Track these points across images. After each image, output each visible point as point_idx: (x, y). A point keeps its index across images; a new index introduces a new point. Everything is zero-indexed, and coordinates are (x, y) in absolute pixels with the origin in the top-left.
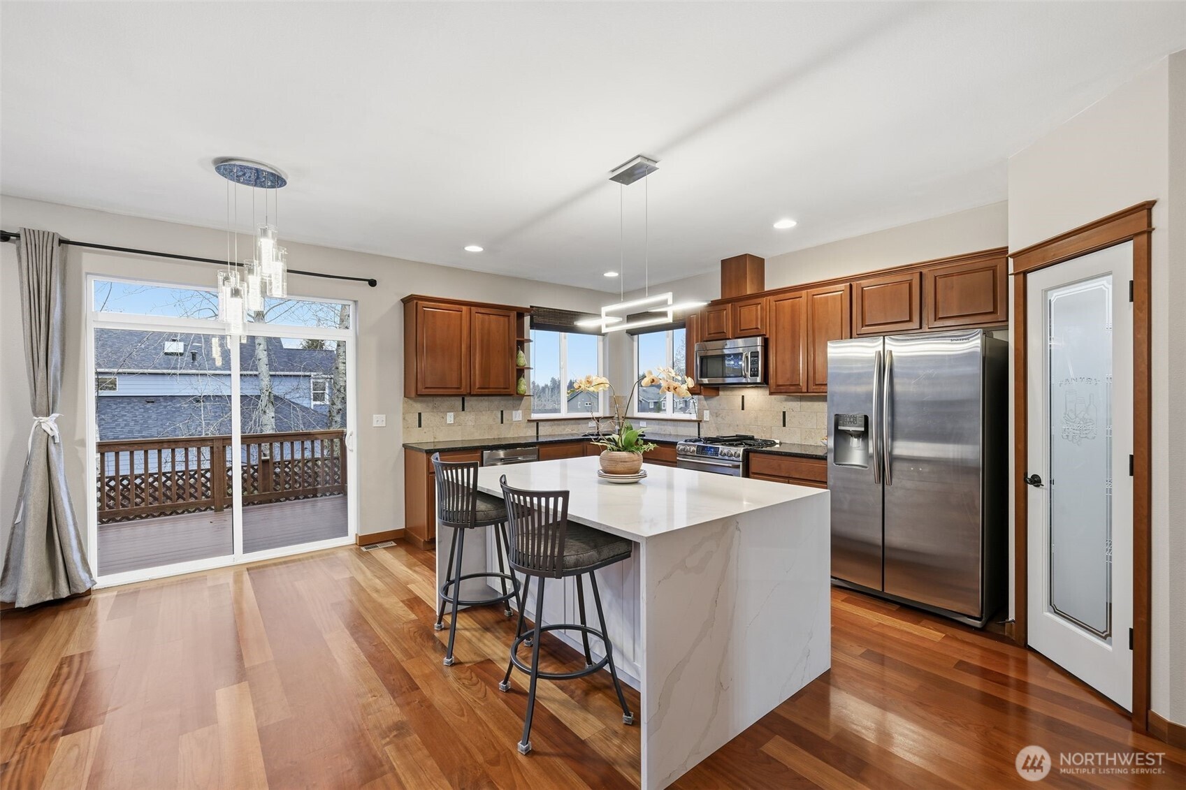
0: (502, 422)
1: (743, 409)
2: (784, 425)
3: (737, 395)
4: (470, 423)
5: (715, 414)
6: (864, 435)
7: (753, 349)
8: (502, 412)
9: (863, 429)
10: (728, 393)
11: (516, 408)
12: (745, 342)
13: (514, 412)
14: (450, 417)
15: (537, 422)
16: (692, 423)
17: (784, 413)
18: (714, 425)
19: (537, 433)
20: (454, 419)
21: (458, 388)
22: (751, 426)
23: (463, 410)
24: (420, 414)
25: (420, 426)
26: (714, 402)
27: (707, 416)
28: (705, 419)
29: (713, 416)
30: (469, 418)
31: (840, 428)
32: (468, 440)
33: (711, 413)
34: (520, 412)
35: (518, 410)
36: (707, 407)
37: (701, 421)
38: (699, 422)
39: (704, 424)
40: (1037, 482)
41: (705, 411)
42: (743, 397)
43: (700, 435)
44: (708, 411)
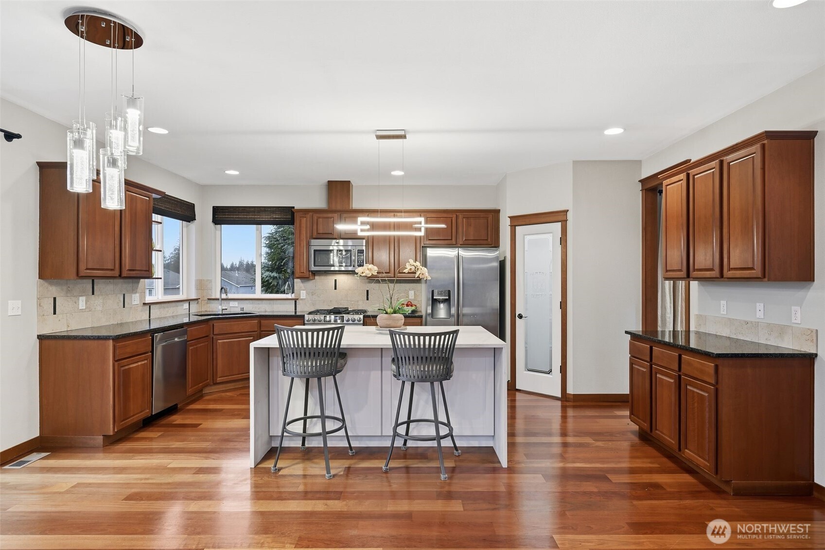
0: (124, 307)
1: (335, 289)
2: (368, 299)
3: (331, 279)
4: (99, 308)
5: (312, 293)
6: (447, 301)
7: (360, 248)
8: (124, 295)
9: (447, 298)
10: (323, 277)
11: (134, 291)
12: (353, 242)
13: (133, 295)
14: (82, 302)
15: (150, 305)
16: (291, 301)
17: (368, 291)
18: (310, 302)
19: (150, 317)
20: (86, 303)
21: (112, 270)
22: (342, 301)
23: (93, 294)
24: (55, 299)
25: (55, 313)
26: (310, 284)
27: (303, 295)
28: (301, 297)
29: (309, 295)
30: (97, 302)
31: (434, 298)
32: (97, 327)
33: (307, 293)
34: (138, 295)
35: (136, 293)
36: (303, 288)
37: (297, 299)
38: (296, 300)
39: (301, 301)
40: (520, 317)
41: (302, 291)
42: (336, 280)
43: (297, 310)
44: (305, 291)
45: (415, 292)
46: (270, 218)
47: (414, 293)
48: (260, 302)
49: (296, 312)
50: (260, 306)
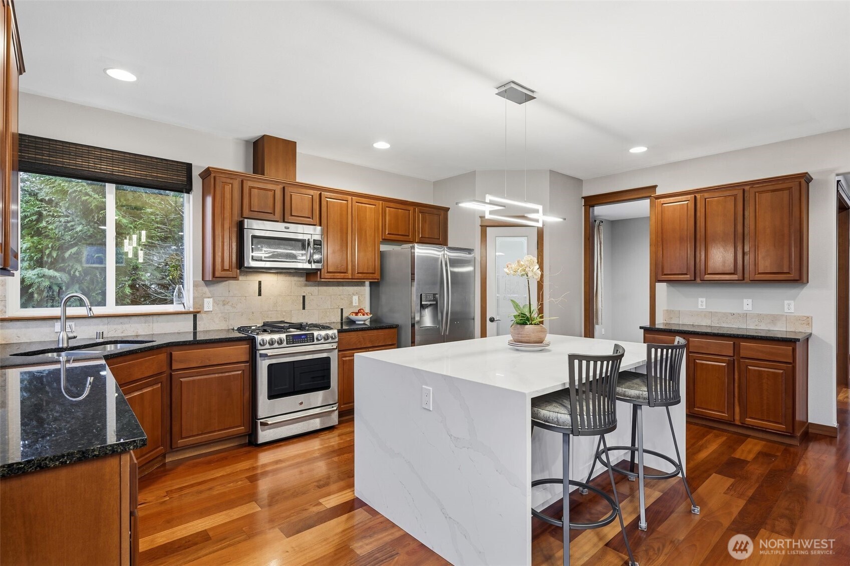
1: (260, 294)
2: (304, 308)
3: (255, 279)
5: (223, 301)
9: (435, 303)
10: (243, 277)
16: (187, 315)
17: (304, 297)
18: (220, 315)
26: (220, 288)
27: (208, 304)
28: (206, 309)
29: (217, 304)
33: (214, 302)
36: (209, 295)
37: (199, 312)
38: (195, 315)
39: (204, 315)
40: (492, 320)
41: (206, 300)
42: (260, 283)
43: (198, 329)
44: (212, 299)
45: (359, 297)
46: (146, 175)
47: (359, 299)
48: (126, 320)
49: (195, 334)
50: (127, 326)
